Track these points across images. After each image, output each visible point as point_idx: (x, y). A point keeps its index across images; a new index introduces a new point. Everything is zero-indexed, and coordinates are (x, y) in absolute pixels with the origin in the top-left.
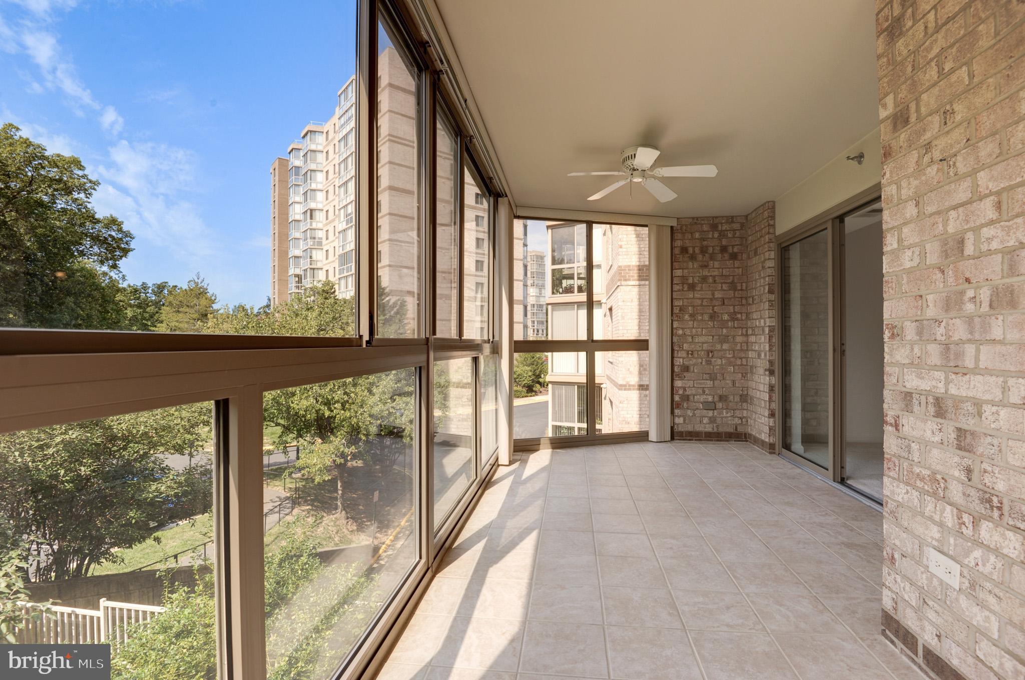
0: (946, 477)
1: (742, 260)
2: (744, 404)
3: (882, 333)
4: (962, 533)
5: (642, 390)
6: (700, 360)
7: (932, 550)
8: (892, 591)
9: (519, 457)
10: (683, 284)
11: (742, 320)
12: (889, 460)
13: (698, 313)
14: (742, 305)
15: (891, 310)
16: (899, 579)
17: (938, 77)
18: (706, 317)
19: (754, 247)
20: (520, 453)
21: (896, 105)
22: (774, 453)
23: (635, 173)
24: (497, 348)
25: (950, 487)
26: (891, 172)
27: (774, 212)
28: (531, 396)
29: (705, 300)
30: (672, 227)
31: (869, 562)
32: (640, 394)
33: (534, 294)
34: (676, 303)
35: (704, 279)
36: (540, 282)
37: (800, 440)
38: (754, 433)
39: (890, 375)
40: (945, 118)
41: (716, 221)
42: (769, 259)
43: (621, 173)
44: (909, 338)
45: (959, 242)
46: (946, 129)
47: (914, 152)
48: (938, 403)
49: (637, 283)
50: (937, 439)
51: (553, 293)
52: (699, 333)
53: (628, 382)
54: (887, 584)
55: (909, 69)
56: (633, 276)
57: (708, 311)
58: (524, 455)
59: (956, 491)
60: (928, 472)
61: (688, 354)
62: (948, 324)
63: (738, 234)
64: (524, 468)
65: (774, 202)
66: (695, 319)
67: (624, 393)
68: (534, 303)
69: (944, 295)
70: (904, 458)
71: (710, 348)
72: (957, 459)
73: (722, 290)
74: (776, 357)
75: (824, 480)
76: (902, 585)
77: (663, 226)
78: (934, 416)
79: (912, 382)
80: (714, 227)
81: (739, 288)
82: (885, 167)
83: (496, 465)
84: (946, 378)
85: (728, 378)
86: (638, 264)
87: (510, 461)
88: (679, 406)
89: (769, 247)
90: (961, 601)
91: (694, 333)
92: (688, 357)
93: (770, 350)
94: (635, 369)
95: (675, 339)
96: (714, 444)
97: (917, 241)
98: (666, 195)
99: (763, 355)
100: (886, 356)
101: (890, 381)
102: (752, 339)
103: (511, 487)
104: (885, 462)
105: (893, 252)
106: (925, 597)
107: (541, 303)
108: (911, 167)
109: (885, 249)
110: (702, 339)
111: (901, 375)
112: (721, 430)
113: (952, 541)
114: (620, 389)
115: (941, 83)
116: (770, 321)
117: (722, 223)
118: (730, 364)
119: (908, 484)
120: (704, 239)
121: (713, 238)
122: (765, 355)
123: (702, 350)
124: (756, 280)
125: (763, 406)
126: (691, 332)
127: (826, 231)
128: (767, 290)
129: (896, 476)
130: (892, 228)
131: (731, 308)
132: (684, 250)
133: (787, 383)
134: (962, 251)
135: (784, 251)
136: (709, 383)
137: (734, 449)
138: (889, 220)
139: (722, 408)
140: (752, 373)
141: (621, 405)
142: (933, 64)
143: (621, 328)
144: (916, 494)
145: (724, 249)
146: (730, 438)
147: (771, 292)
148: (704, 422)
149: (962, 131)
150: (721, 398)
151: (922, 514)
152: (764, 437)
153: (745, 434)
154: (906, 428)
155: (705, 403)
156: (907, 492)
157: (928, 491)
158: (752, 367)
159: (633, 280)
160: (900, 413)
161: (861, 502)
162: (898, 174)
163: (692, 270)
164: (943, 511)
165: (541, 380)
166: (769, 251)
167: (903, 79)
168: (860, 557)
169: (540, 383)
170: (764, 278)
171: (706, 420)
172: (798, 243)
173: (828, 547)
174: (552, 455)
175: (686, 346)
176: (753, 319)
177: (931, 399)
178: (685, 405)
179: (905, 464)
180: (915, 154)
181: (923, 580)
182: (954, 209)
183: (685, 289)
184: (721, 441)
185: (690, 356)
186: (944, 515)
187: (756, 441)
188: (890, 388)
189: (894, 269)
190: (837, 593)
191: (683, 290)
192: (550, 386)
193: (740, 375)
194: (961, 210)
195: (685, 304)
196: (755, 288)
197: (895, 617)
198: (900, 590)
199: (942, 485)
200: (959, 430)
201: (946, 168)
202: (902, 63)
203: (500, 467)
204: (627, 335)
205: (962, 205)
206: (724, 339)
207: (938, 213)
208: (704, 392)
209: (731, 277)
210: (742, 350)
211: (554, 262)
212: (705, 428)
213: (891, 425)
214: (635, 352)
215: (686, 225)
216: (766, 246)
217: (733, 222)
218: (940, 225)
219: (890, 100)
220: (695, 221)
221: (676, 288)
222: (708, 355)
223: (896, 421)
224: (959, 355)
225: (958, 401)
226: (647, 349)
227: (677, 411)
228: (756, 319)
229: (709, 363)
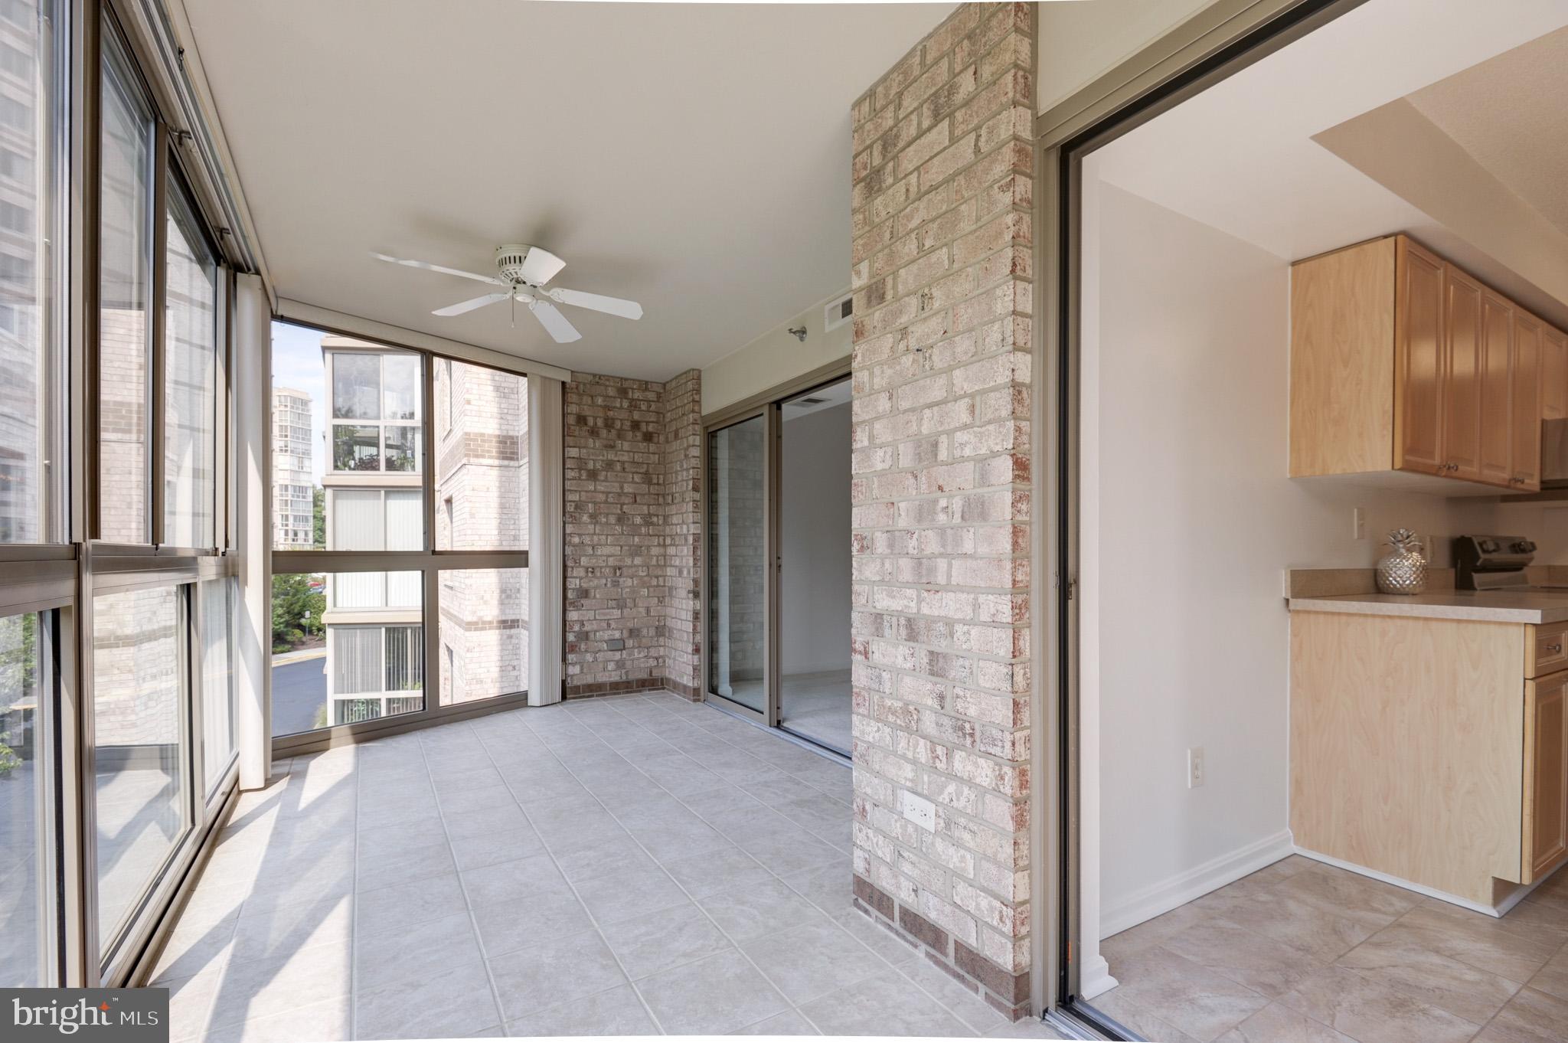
0: (919, 708)
1: (658, 443)
2: (661, 639)
3: (850, 545)
4: (936, 768)
5: (505, 628)
6: (604, 581)
7: (906, 792)
8: (864, 850)
9: (285, 769)
10: (580, 469)
11: (658, 525)
12: (858, 694)
13: (601, 514)
14: (659, 505)
15: (861, 518)
16: (871, 833)
17: (918, 253)
18: (612, 519)
19: (675, 428)
20: (288, 761)
21: (871, 277)
22: (699, 700)
23: (519, 286)
24: (235, 565)
25: (922, 718)
26: (863, 356)
27: (700, 385)
28: (282, 652)
29: (610, 495)
30: (563, 383)
31: (823, 819)
32: (502, 635)
33: (287, 467)
34: (570, 497)
35: (609, 465)
36: (301, 447)
37: (728, 679)
38: (673, 677)
39: (859, 594)
40: (923, 302)
41: (626, 385)
42: (693, 446)
43: (496, 282)
44: (879, 551)
45: (932, 445)
46: (923, 316)
47: (889, 335)
48: (910, 625)
49: (496, 462)
50: (909, 665)
51: (336, 467)
52: (603, 542)
53: (480, 618)
54: (858, 842)
55: (887, 235)
56: (488, 451)
57: (614, 511)
58: (296, 764)
59: (929, 722)
60: (900, 704)
61: (587, 572)
62: (920, 536)
63: (653, 407)
64: (301, 789)
65: (700, 371)
66: (597, 522)
67: (474, 636)
68: (287, 482)
69: (917, 503)
70: (874, 690)
71: (617, 564)
72: (929, 686)
73: (633, 482)
74: (702, 574)
75: (758, 727)
76: (875, 841)
77: (550, 379)
78: (906, 640)
79: (883, 602)
80: (623, 392)
81: (655, 481)
82: (857, 348)
83: (235, 791)
84: (919, 596)
85: (640, 605)
86: (497, 432)
87: (266, 780)
88: (573, 648)
89: (694, 430)
90: (937, 845)
91: (595, 542)
92: (587, 576)
93: (695, 564)
94: (493, 598)
95: (569, 551)
96: (622, 698)
97: (890, 439)
98: (565, 333)
99: (685, 572)
100: (854, 571)
101: (858, 601)
102: (671, 551)
103: (275, 828)
104: (853, 698)
105: (863, 450)
106: (899, 849)
107: (303, 484)
108: (886, 353)
109: (855, 446)
110: (607, 550)
111: (871, 593)
112: (631, 677)
113: (926, 778)
114: (467, 630)
115: (920, 261)
116: (695, 528)
117: (633, 389)
118: (644, 585)
119: (879, 720)
120: (607, 408)
121: (621, 408)
122: (689, 572)
123: (607, 566)
124: (676, 472)
125: (685, 639)
126: (592, 540)
127: (761, 417)
128: (690, 487)
129: (866, 712)
130: (863, 422)
131: (645, 507)
132: (581, 420)
133: (714, 608)
134: (936, 455)
135: (711, 437)
136: (617, 613)
137: (648, 702)
138: (859, 412)
139: (633, 647)
140: (671, 596)
141: (469, 655)
142: (913, 236)
143: (469, 532)
144: (887, 730)
145: (636, 426)
146: (643, 686)
147: (695, 489)
148: (610, 668)
149: (940, 320)
150: (633, 633)
151: (895, 753)
152: (687, 680)
153: (662, 679)
154: (876, 656)
155: (611, 641)
156: (878, 730)
157: (901, 725)
158: (671, 588)
159: (491, 457)
160: (870, 639)
161: (801, 747)
162: (870, 359)
163: (593, 451)
164: (916, 746)
165: (303, 621)
166: (694, 434)
167: (879, 246)
168: (813, 815)
169: (301, 627)
170: (687, 470)
171: (611, 666)
172: (727, 430)
173: (779, 810)
174: (357, 755)
175: (584, 561)
176: (672, 524)
177: (903, 621)
178: (583, 646)
179: (876, 697)
180: (889, 339)
181: (897, 829)
182: (929, 407)
183: (584, 478)
184: (631, 692)
185: (590, 575)
186: (918, 750)
187: (676, 687)
188: (859, 609)
189: (864, 471)
190: (800, 868)
191: (580, 479)
192: (330, 632)
193: (656, 599)
194: (935, 409)
195: (583, 498)
196: (676, 483)
197: (867, 880)
198: (873, 847)
199: (915, 717)
200: (931, 653)
201: (921, 360)
202: (879, 226)
203: (244, 795)
204: (480, 543)
205: (937, 404)
206: (636, 551)
207: (913, 410)
208: (609, 625)
209: (645, 466)
210: (658, 566)
211: (336, 413)
212: (610, 677)
213: (860, 653)
214: (493, 570)
215: (584, 384)
216: (690, 428)
217: (646, 389)
218: (915, 424)
219: (864, 267)
220: (597, 379)
221: (570, 474)
222: (616, 573)
223: (865, 648)
224: (932, 570)
225: (932, 621)
226: (526, 565)
227: (571, 657)
228: (676, 525)
229: (616, 584)
